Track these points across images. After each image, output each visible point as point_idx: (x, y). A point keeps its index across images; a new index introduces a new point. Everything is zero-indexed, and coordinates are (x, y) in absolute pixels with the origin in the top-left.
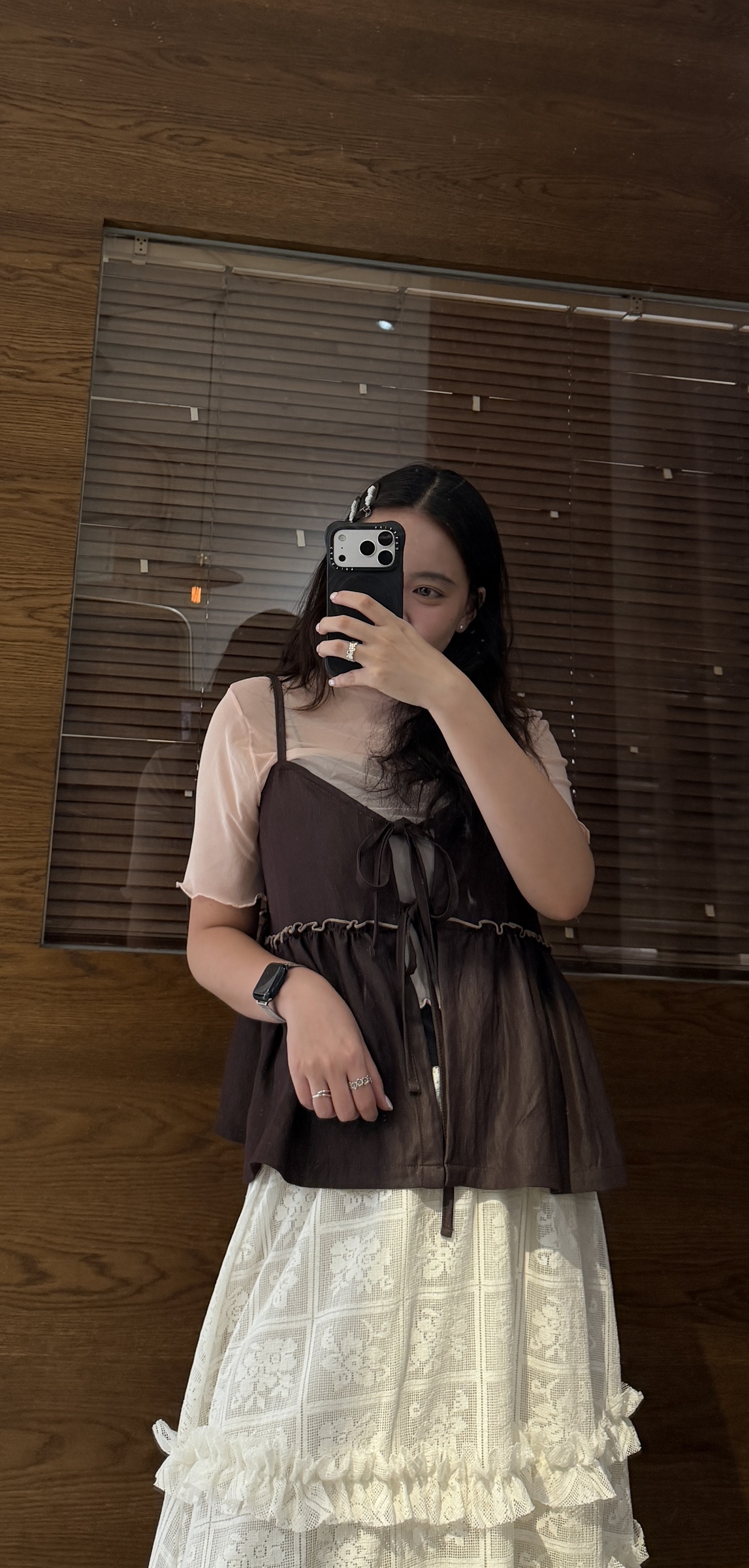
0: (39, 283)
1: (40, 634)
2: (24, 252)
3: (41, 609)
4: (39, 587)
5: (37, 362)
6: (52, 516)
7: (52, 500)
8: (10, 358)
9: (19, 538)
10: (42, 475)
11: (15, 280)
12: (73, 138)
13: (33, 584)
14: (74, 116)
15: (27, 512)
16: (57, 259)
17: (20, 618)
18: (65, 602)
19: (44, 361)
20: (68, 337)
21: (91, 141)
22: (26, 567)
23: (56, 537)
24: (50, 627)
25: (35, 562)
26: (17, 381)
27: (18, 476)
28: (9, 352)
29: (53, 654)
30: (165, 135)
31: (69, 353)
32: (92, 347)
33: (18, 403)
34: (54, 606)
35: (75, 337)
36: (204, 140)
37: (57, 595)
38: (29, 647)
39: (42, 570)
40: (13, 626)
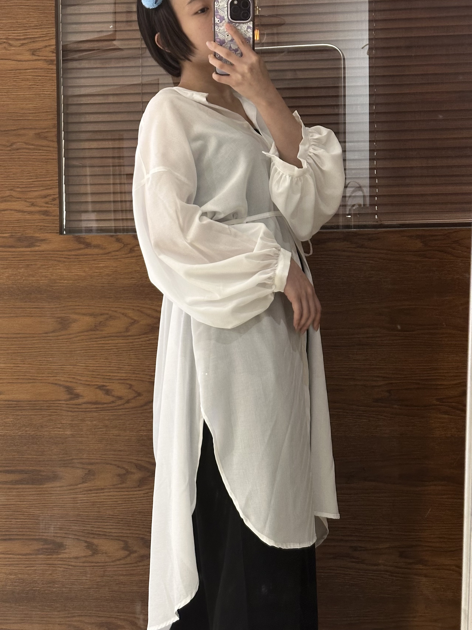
1: (41, 64)
3: (39, 49)
4: (36, 36)
17: (28, 56)
29: (47, 75)
37: (46, 40)
38: (35, 72)
39: (37, 26)
40: (25, 61)
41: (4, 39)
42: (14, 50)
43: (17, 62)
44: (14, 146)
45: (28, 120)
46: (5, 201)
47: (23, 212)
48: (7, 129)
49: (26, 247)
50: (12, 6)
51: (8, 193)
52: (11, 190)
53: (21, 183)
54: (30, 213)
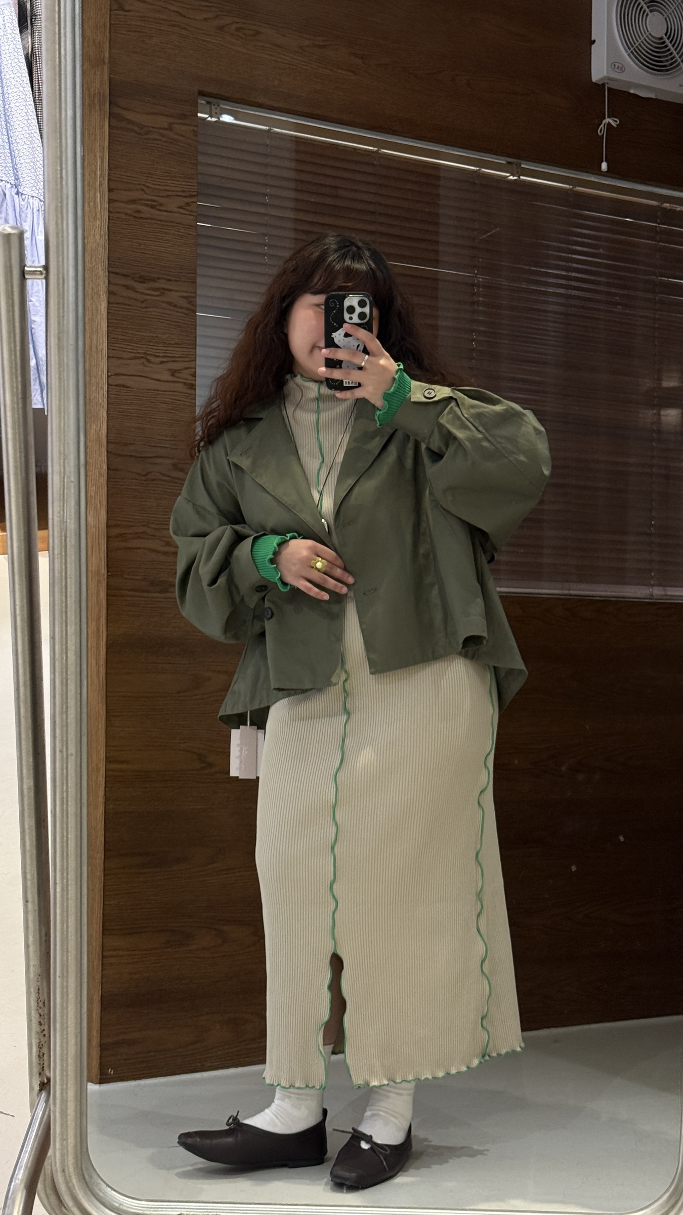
0: (160, 137)
1: (180, 387)
2: (148, 114)
3: (179, 371)
4: (176, 355)
5: (163, 197)
6: (181, 308)
7: (180, 296)
8: (146, 193)
9: (162, 322)
10: (173, 278)
11: (145, 134)
12: (174, 26)
14: (173, 8)
15: (165, 305)
16: (171, 120)
17: (166, 376)
18: (193, 366)
19: (168, 196)
20: (180, 179)
21: (185, 29)
22: (167, 342)
23: (184, 322)
24: (185, 383)
26: (153, 211)
27: (159, 278)
28: (145, 189)
29: (188, 400)
30: (234, 26)
31: (183, 191)
32: (196, 187)
33: (154, 226)
34: (186, 368)
35: (186, 180)
36: (258, 33)
37: (187, 361)
38: (174, 395)
39: (177, 344)
40: (164, 381)
41: (142, 353)
42: (151, 367)
43: (155, 381)
44: (149, 476)
45: (165, 447)
46: (139, 538)
47: (158, 552)
48: (142, 456)
49: (160, 592)
50: (153, 318)
51: (142, 529)
52: (146, 526)
53: (155, 519)
54: (165, 553)
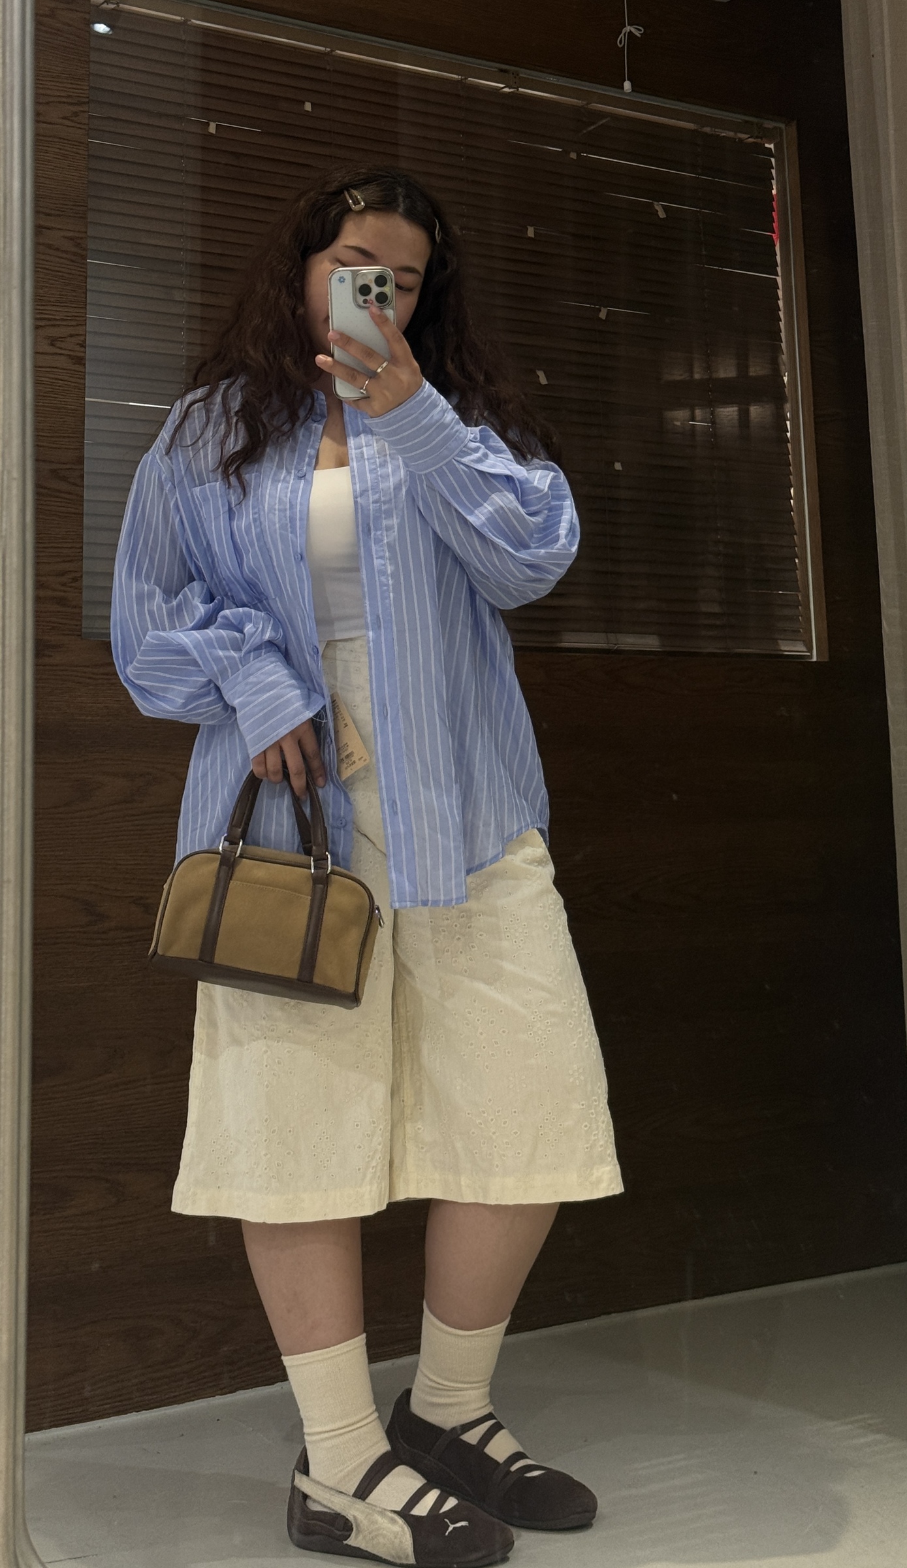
3: (62, 339)
4: (57, 317)
5: (41, 103)
7: (64, 237)
13: (52, 315)
18: (81, 333)
20: (65, 81)
22: (46, 298)
23: (70, 271)
24: (70, 356)
25: (53, 294)
32: (86, 92)
34: (71, 336)
35: (72, 82)
37: (74, 326)
38: (54, 373)
